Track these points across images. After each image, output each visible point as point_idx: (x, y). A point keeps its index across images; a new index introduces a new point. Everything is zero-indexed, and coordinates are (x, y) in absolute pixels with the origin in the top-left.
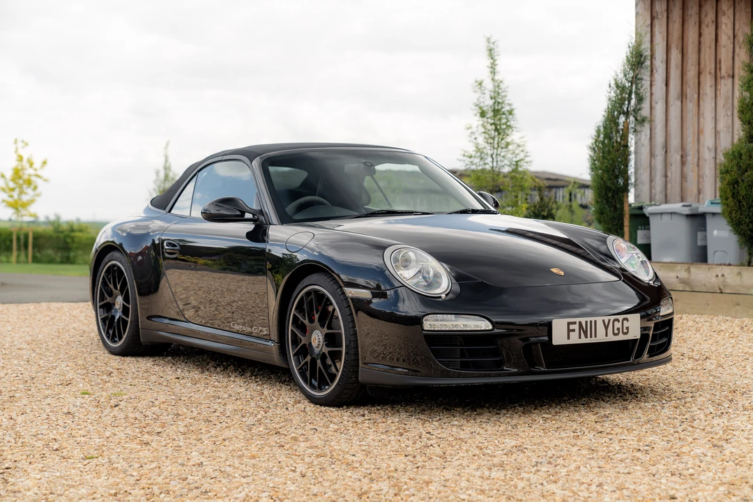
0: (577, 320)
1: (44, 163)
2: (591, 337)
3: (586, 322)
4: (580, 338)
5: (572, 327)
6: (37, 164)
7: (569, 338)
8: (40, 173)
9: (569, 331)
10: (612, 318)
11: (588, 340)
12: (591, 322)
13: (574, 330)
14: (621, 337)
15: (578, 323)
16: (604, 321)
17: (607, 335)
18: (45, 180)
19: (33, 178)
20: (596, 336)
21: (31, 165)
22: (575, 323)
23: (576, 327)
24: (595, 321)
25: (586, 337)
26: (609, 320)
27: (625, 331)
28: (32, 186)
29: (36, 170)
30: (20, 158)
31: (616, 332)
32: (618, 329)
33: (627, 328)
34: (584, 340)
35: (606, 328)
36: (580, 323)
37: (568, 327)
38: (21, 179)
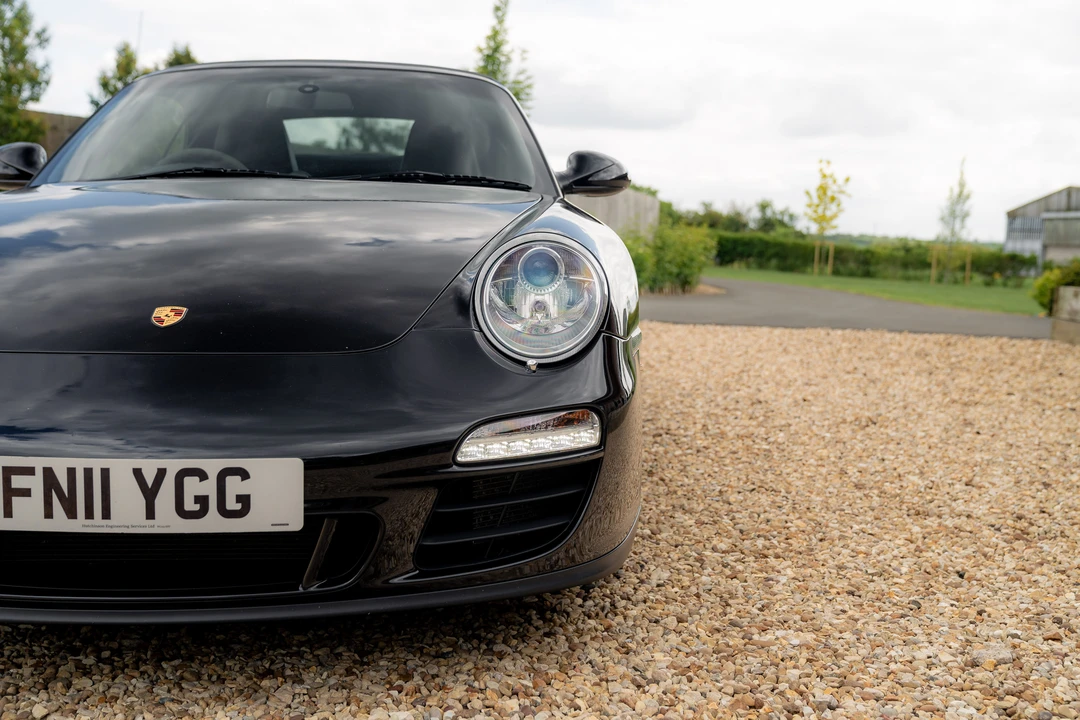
0: (39, 463)
1: (847, 180)
2: (89, 514)
3: (71, 472)
4: (49, 514)
5: (18, 482)
6: (840, 181)
7: (8, 513)
8: (843, 189)
9: (10, 492)
10: (173, 465)
11: (79, 525)
12: (88, 472)
13: (26, 493)
14: (213, 523)
15: (39, 473)
16: (138, 473)
17: (150, 514)
18: (849, 196)
19: (837, 195)
20: (106, 515)
21: (834, 182)
22: (30, 471)
23: (36, 483)
24: (105, 473)
25: (71, 513)
26: (161, 473)
27: (232, 504)
28: (836, 202)
29: (839, 186)
30: (824, 176)
31: (190, 505)
32: (202, 500)
33: (244, 500)
34: (60, 523)
35: (150, 494)
36: (49, 473)
37: (7, 481)
38: (826, 196)
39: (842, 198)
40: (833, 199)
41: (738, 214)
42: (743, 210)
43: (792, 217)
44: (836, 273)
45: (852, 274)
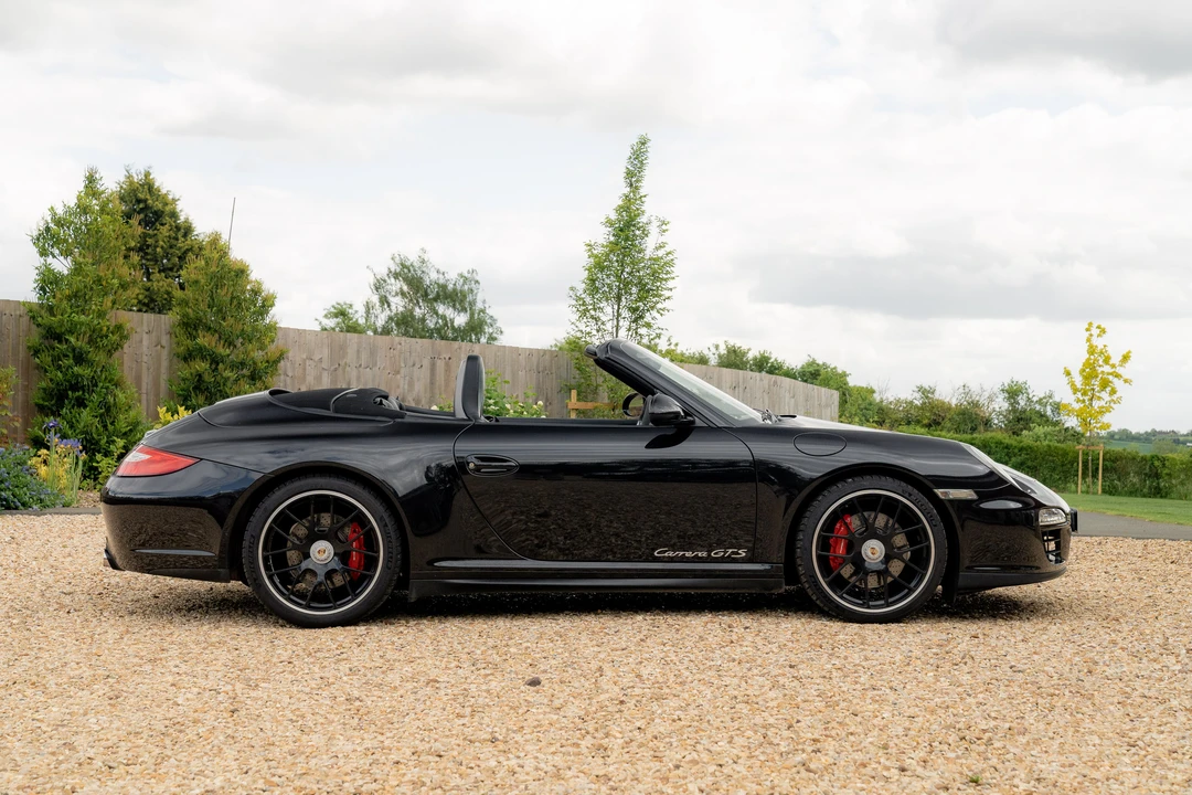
1: (1126, 358)
6: (1116, 359)
8: (1119, 370)
18: (1126, 381)
19: (1111, 378)
21: (1107, 360)
28: (1108, 389)
29: (1113, 366)
30: (1092, 350)
38: (1096, 376)
39: (1117, 383)
40: (1105, 384)
41: (976, 405)
42: (983, 400)
43: (1057, 407)
44: (1110, 491)
45: (1133, 493)
